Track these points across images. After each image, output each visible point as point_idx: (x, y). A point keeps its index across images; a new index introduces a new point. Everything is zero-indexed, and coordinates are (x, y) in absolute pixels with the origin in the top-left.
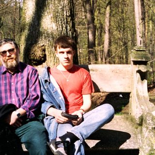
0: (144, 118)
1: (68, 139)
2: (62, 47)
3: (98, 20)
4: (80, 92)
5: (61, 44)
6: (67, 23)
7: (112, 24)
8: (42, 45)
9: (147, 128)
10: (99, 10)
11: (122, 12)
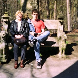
0: (61, 37)
1: (34, 41)
2: (35, 13)
3: (51, 6)
4: (40, 28)
5: (35, 12)
6: (36, 6)
7: (57, 8)
8: (27, 13)
9: (62, 40)
11: (62, 3)
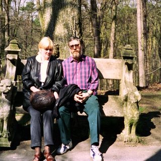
0: (129, 96)
6: (76, 29)
8: (57, 44)
9: (130, 102)
10: (106, 25)
